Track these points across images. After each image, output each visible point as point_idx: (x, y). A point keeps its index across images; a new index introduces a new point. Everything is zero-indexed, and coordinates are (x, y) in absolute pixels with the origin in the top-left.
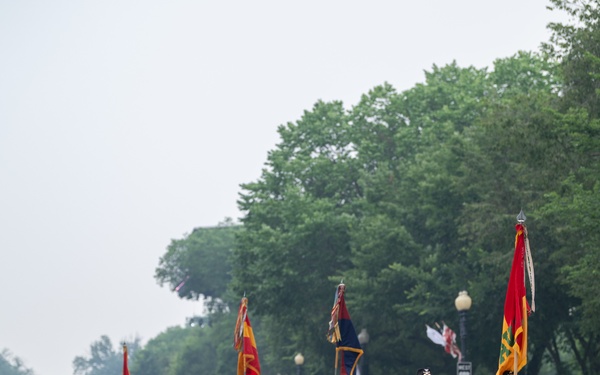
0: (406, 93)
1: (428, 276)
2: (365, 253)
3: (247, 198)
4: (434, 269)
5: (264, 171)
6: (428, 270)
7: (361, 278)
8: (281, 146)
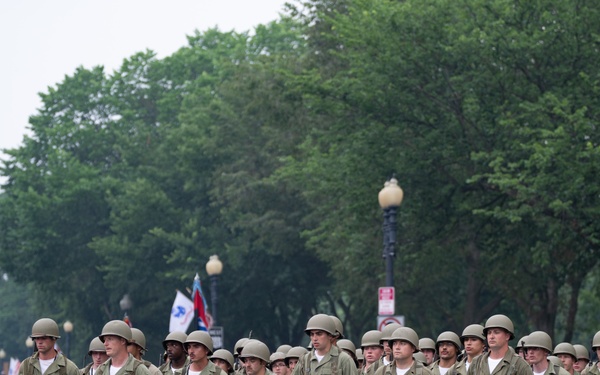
0: (167, 59)
1: (189, 241)
2: (124, 218)
3: (7, 164)
4: (195, 234)
5: (25, 136)
6: (189, 234)
7: (122, 243)
8: (42, 112)
